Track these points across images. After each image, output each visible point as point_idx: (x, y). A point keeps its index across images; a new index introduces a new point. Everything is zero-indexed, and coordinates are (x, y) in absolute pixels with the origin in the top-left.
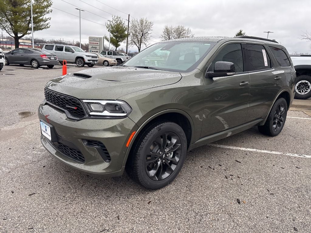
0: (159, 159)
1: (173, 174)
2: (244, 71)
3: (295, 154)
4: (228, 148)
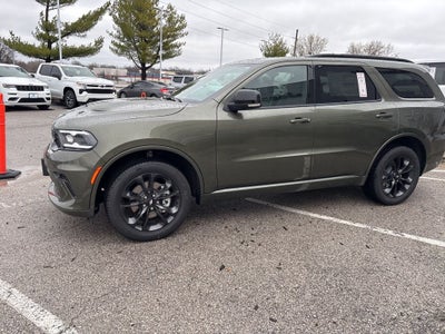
0: (144, 205)
2: (306, 104)
3: (389, 231)
4: (295, 211)
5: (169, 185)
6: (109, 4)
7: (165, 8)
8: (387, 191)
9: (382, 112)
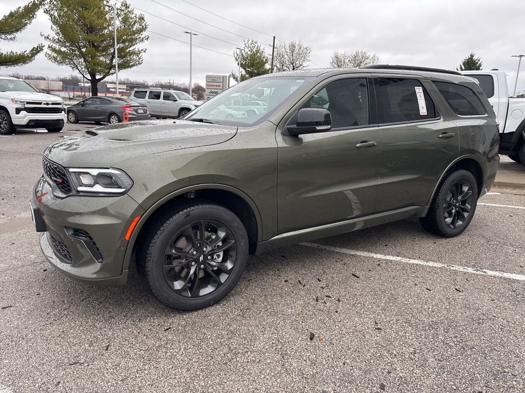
0: (193, 263)
1: (222, 289)
2: (369, 124)
3: (469, 269)
4: (354, 253)
5: (222, 234)
7: (119, 6)
8: (449, 220)
9: (444, 132)
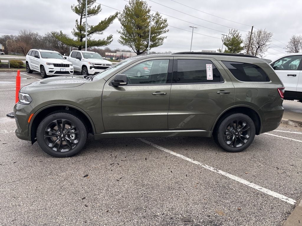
0: (58, 137)
1: (72, 151)
5: (73, 127)
6: (117, 14)
8: (229, 142)
